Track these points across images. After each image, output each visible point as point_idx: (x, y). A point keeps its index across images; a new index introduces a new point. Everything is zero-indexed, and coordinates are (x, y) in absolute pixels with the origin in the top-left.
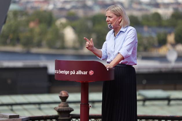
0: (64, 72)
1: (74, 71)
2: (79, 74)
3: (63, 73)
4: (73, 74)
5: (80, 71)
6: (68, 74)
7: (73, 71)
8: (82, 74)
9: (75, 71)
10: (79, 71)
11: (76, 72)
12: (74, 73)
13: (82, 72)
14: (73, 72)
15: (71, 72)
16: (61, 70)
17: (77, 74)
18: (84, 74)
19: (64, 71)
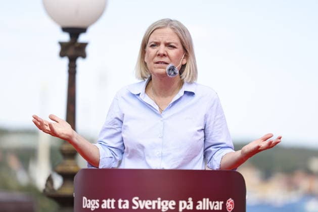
0: (156, 204)
1: (190, 199)
2: (204, 209)
3: (150, 206)
4: (188, 208)
5: (208, 199)
6: (169, 209)
7: (187, 201)
8: (212, 208)
9: (193, 200)
10: (204, 200)
11: (195, 204)
12: (191, 207)
13: (211, 202)
14: (188, 204)
15: (181, 202)
16: (142, 199)
17: (197, 208)
18: (215, 209)
19: (156, 199)
